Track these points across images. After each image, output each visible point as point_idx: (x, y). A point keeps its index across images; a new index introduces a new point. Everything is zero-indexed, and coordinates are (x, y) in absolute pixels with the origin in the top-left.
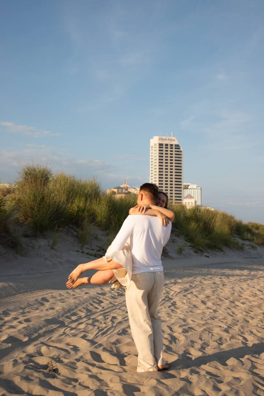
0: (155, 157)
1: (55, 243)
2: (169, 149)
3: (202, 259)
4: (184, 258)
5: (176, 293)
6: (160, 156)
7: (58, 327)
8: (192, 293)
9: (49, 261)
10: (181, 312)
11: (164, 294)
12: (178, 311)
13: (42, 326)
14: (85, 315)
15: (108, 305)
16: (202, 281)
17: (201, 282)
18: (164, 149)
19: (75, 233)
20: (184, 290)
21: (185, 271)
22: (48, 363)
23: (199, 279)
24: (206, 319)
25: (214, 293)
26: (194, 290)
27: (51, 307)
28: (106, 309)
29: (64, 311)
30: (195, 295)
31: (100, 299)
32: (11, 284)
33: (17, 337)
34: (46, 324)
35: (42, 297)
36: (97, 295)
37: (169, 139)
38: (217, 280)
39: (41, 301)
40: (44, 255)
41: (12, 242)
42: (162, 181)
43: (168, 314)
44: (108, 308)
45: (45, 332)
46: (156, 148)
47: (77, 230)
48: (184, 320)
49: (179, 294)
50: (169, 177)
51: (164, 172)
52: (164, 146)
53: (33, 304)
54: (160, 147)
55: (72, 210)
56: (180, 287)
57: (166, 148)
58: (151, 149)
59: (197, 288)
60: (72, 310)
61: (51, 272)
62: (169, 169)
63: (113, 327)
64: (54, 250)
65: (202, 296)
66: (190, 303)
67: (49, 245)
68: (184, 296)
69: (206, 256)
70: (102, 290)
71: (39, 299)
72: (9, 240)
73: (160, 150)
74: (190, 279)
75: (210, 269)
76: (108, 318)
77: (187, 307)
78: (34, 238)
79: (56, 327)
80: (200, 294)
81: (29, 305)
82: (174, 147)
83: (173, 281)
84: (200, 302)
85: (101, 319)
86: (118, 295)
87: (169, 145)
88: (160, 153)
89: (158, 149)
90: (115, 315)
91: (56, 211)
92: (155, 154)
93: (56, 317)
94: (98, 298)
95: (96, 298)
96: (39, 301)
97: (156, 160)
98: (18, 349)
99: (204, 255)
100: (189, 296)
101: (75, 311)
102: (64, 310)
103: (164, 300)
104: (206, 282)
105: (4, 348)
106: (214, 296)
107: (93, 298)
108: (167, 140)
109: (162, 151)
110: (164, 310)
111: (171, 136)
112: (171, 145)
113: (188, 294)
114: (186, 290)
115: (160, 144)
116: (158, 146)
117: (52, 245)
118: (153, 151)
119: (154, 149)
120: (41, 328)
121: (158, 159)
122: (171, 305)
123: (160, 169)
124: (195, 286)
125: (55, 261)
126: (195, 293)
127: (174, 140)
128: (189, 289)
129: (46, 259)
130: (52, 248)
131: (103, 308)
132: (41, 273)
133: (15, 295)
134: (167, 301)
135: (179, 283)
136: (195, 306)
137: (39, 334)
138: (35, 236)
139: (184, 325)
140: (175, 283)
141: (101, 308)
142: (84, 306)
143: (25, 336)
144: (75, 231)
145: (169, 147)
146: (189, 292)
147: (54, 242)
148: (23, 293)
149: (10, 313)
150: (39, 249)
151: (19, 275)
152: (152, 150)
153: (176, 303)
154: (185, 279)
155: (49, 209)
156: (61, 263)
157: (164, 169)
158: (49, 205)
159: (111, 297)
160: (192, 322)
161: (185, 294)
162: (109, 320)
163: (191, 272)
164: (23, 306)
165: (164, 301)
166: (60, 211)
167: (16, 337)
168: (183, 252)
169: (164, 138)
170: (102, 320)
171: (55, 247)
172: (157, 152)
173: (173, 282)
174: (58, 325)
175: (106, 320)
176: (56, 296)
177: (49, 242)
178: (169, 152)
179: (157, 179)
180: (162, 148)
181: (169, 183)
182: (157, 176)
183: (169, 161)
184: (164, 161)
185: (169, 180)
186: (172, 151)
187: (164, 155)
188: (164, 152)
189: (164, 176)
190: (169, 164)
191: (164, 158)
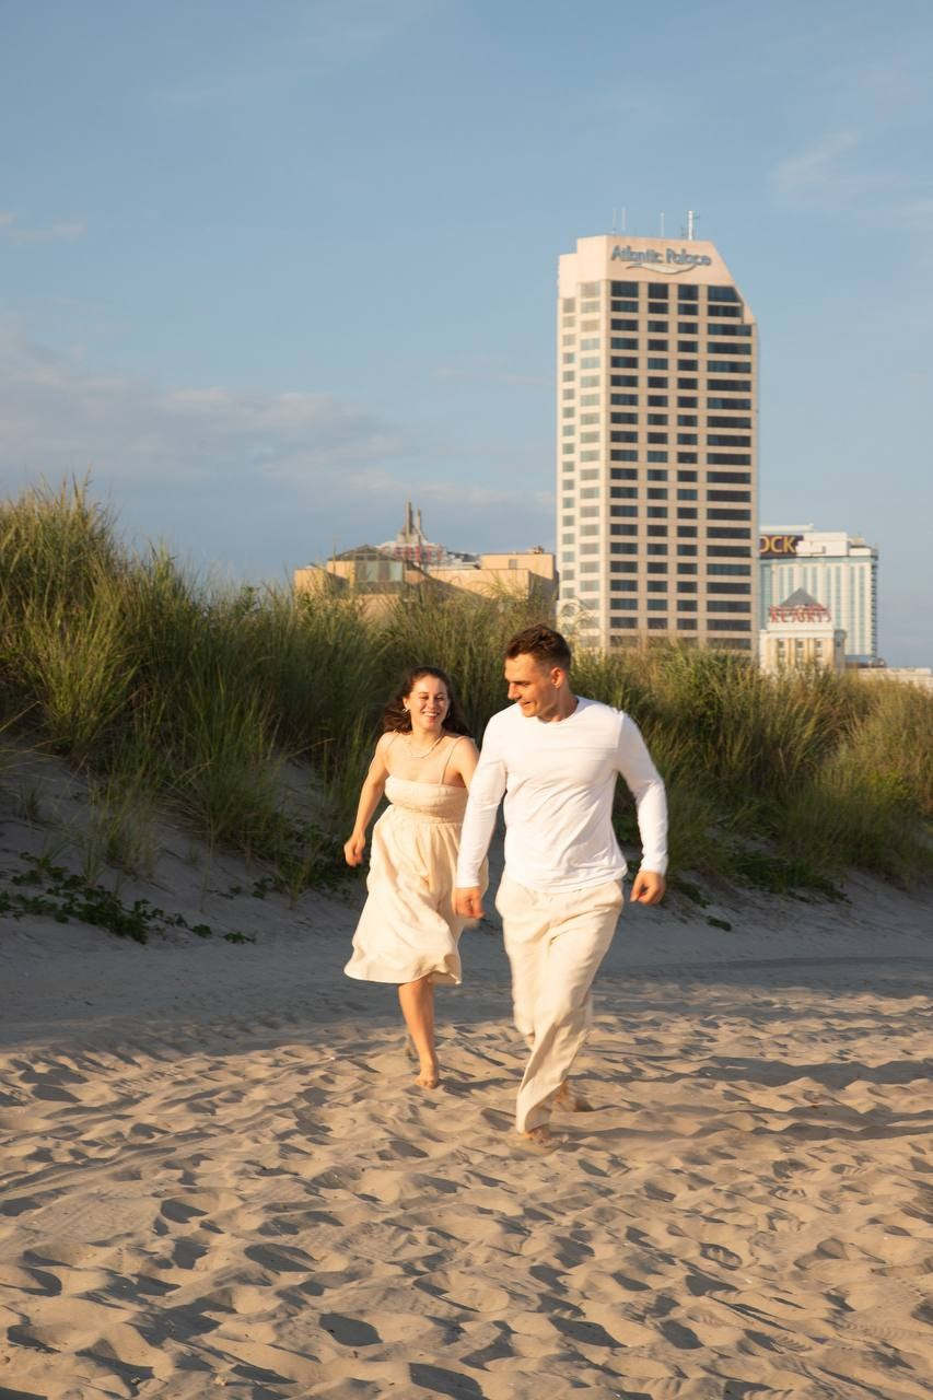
0: (586, 364)
2: (673, 318)
6: (615, 362)
18: (643, 316)
37: (671, 255)
42: (632, 511)
46: (594, 307)
50: (672, 484)
51: (643, 456)
52: (643, 299)
54: (616, 306)
57: (654, 308)
58: (561, 315)
62: (673, 439)
73: (616, 325)
82: (703, 303)
87: (673, 292)
88: (616, 343)
89: (602, 315)
97: (594, 382)
108: (664, 258)
109: (632, 325)
111: (684, 235)
112: (688, 292)
115: (618, 288)
116: (603, 298)
118: (576, 330)
119: (580, 317)
121: (604, 380)
123: (615, 437)
127: (707, 261)
145: (673, 301)
152: (570, 322)
157: (643, 438)
169: (641, 246)
172: (602, 334)
178: (673, 337)
179: (602, 502)
180: (634, 307)
181: (672, 522)
182: (602, 483)
183: (673, 392)
184: (643, 391)
185: (672, 503)
186: (690, 328)
187: (643, 354)
188: (643, 335)
189: (643, 484)
190: (673, 411)
191: (643, 373)
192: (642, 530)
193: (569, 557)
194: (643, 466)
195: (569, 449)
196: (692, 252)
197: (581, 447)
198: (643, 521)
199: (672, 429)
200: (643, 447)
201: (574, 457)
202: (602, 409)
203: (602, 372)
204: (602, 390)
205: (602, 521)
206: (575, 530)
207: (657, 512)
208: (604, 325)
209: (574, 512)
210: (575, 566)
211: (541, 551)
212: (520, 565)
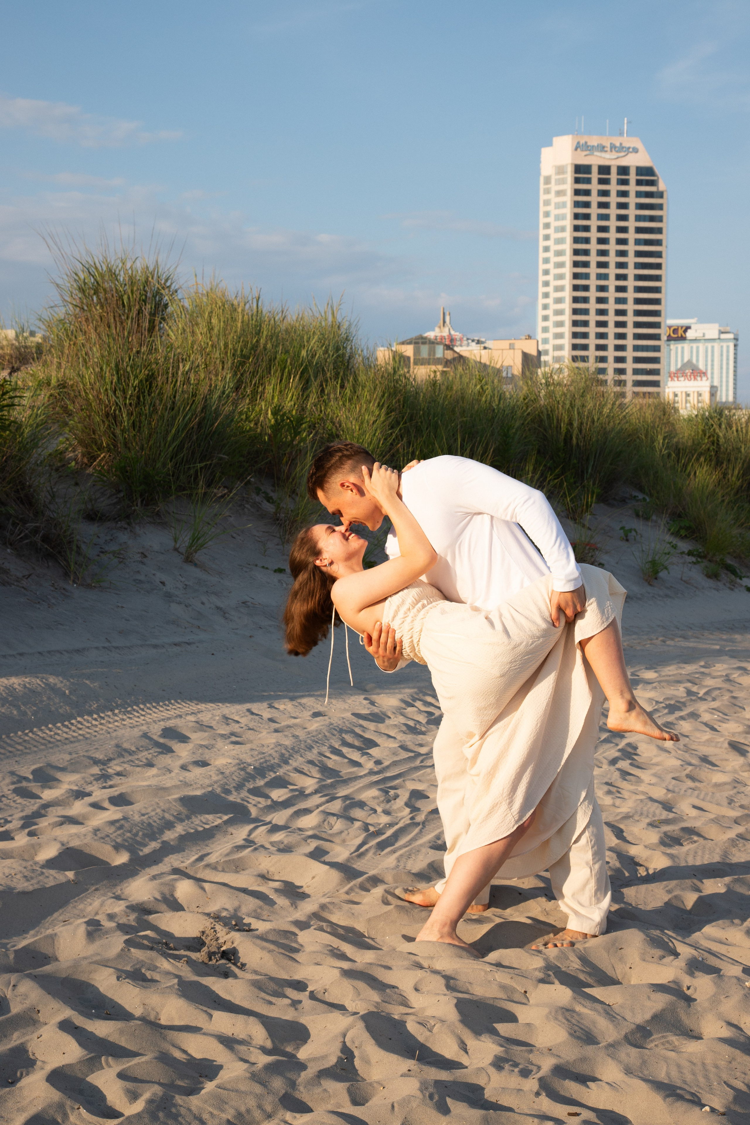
0: (557, 218)
1: (200, 541)
2: (613, 187)
4: (667, 596)
6: (576, 216)
7: (226, 822)
8: (694, 715)
9: (180, 603)
10: (654, 780)
12: (645, 776)
13: (172, 818)
14: (316, 787)
15: (395, 754)
16: (735, 675)
17: (728, 679)
18: (595, 187)
19: (270, 508)
20: (668, 706)
21: (668, 643)
22: (203, 933)
23: (721, 668)
26: (702, 707)
27: (197, 758)
28: (388, 767)
29: (242, 773)
30: (706, 724)
31: (367, 735)
32: (52, 680)
33: (93, 853)
34: (184, 811)
35: (163, 725)
36: (355, 719)
37: (613, 147)
39: (162, 740)
40: (163, 583)
41: (46, 539)
42: (586, 312)
43: (607, 784)
44: (395, 764)
45: (182, 838)
46: (563, 182)
47: (274, 495)
48: (668, 806)
50: (612, 294)
51: (593, 276)
52: (595, 176)
53: (133, 749)
54: (577, 181)
55: (256, 424)
56: (651, 694)
57: (601, 181)
58: (542, 186)
59: (714, 699)
60: (272, 768)
61: (189, 644)
62: (612, 265)
63: (418, 824)
64: (196, 565)
65: (733, 728)
66: (687, 748)
67: (176, 549)
69: (749, 590)
70: (373, 703)
71: (155, 731)
72: (35, 531)
73: (577, 192)
74: (689, 668)
76: (396, 796)
77: (679, 762)
78: (123, 524)
79: (218, 822)
80: (724, 721)
81: (121, 752)
82: (633, 177)
84: (726, 745)
85: (374, 798)
86: (429, 722)
87: (614, 171)
88: (577, 204)
89: (569, 186)
90: (420, 787)
91: (200, 424)
92: (558, 206)
93: (218, 790)
94: (358, 730)
95: (353, 732)
96: (155, 737)
97: (563, 229)
98: (96, 890)
99: (741, 586)
100: (685, 727)
101: (280, 772)
102: (243, 769)
104: (748, 680)
105: (51, 883)
107: (341, 731)
108: (609, 149)
109: (587, 193)
111: (621, 134)
112: (623, 170)
113: (682, 718)
114: (672, 708)
115: (579, 169)
116: (569, 176)
117: (191, 546)
118: (552, 196)
119: (554, 187)
120: (169, 825)
121: (569, 228)
122: (618, 754)
123: (576, 264)
124: (706, 693)
125: (203, 603)
126: (706, 717)
127: (636, 151)
128: (684, 704)
129: (168, 596)
130: (189, 560)
131: (378, 762)
132: (155, 646)
133: (70, 717)
134: (606, 741)
135: (648, 682)
136: (705, 760)
137: (164, 842)
139: (667, 822)
141: (370, 765)
142: (312, 755)
143: (117, 847)
144: (269, 499)
145: (614, 176)
146: (684, 713)
147: (195, 539)
148: (98, 711)
149: (59, 775)
150: (143, 563)
151: (78, 651)
152: (547, 191)
153: (636, 748)
154: (671, 670)
155: (174, 418)
156: (223, 612)
157: (593, 265)
158: (174, 403)
159: (404, 728)
160: (694, 813)
161: (671, 718)
162: (400, 803)
163: (692, 645)
164: (99, 756)
166: (213, 424)
167: (87, 850)
168: (662, 574)
169: (594, 141)
170: (376, 801)
171: (200, 556)
172: (568, 198)
174: (225, 818)
175: (388, 801)
176: (213, 724)
177: (176, 540)
178: (613, 199)
179: (567, 306)
180: (588, 181)
181: (611, 318)
182: (567, 294)
183: (613, 235)
184: (594, 235)
185: (611, 306)
186: (624, 194)
187: (594, 211)
188: (594, 199)
189: (593, 294)
190: (612, 247)
191: (594, 223)
192: (592, 324)
193: (545, 341)
194: (593, 282)
195: (546, 272)
196: (626, 145)
197: (554, 271)
198: (593, 318)
199: (612, 259)
200: (593, 270)
201: (550, 278)
202: (568, 247)
203: (568, 222)
204: (568, 235)
205: (567, 318)
206: (549, 324)
207: (602, 312)
208: (570, 192)
209: (549, 312)
210: (549, 347)
211: (529, 337)
212: (516, 347)
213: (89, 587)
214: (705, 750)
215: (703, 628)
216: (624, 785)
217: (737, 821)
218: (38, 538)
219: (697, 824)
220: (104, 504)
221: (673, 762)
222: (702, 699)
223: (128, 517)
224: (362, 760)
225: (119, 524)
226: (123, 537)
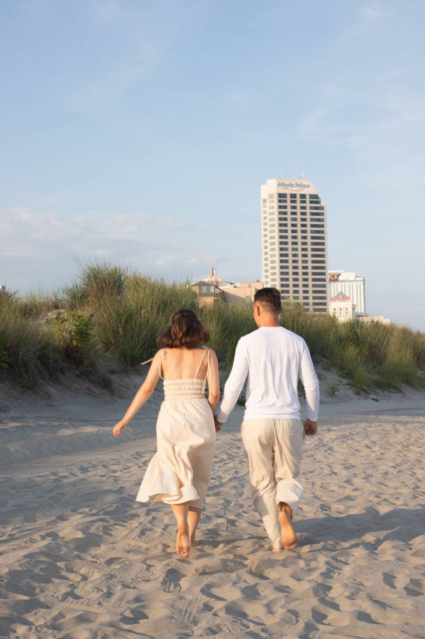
0: (271, 220)
2: (298, 204)
3: (368, 404)
4: (339, 402)
5: (332, 440)
6: (280, 219)
8: (353, 439)
10: (340, 455)
11: (316, 440)
12: (337, 455)
16: (368, 428)
17: (364, 429)
18: (289, 204)
23: (363, 425)
24: (371, 459)
25: (383, 439)
26: (355, 437)
30: (357, 441)
37: (297, 184)
38: (388, 427)
41: (103, 380)
42: (287, 267)
46: (273, 201)
48: (345, 461)
49: (336, 441)
50: (300, 258)
51: (290, 249)
52: (289, 199)
54: (280, 201)
56: (336, 433)
57: (292, 202)
58: (262, 204)
59: (359, 435)
62: (300, 243)
65: (367, 442)
66: (350, 447)
68: (343, 442)
69: (374, 399)
70: (235, 436)
72: (100, 377)
73: (280, 207)
74: (350, 426)
75: (379, 416)
77: (348, 451)
80: (363, 440)
82: (308, 199)
83: (325, 428)
84: (364, 446)
87: (298, 196)
88: (280, 213)
89: (276, 204)
92: (270, 214)
95: (232, 444)
97: (273, 226)
99: (370, 398)
100: (350, 442)
103: (317, 445)
104: (372, 429)
106: (382, 441)
107: (228, 444)
108: (295, 186)
109: (285, 207)
110: (319, 453)
111: (301, 178)
112: (303, 196)
114: (344, 437)
115: (280, 195)
116: (276, 199)
118: (267, 209)
119: (268, 204)
121: (277, 225)
122: (327, 449)
123: (281, 243)
124: (357, 433)
126: (357, 439)
127: (308, 186)
132: (152, 418)
134: (322, 446)
135: (334, 430)
136: (357, 450)
138: (125, 372)
139: (345, 464)
140: (329, 430)
141: (242, 453)
142: (222, 450)
145: (298, 199)
146: (348, 438)
148: (144, 437)
152: (265, 207)
153: (332, 448)
154: (343, 426)
157: (290, 243)
160: (354, 462)
165: (317, 447)
168: (337, 393)
169: (287, 182)
172: (276, 210)
173: (326, 430)
178: (298, 211)
179: (277, 264)
180: (286, 201)
181: (300, 271)
182: (277, 258)
183: (299, 228)
184: (289, 228)
185: (300, 265)
186: (304, 208)
187: (289, 216)
188: (289, 210)
189: (290, 258)
190: (299, 234)
191: (289, 222)
192: (291, 274)
193: (267, 283)
194: (290, 252)
195: (266, 247)
196: (304, 183)
197: (270, 247)
198: (291, 271)
199: (299, 240)
200: (290, 246)
201: (268, 250)
202: (276, 234)
203: (276, 222)
204: (276, 228)
205: (277, 271)
206: (268, 274)
207: (295, 268)
208: (276, 207)
209: (268, 268)
211: (258, 281)
212: (252, 286)
213: (121, 398)
214: (356, 448)
215: (354, 414)
216: (330, 457)
217: (368, 464)
218: (101, 380)
219: (355, 465)
220: (115, 367)
221: (346, 451)
222: (355, 435)
223: (126, 372)
224: (239, 452)
225: (123, 375)
226: (126, 379)
